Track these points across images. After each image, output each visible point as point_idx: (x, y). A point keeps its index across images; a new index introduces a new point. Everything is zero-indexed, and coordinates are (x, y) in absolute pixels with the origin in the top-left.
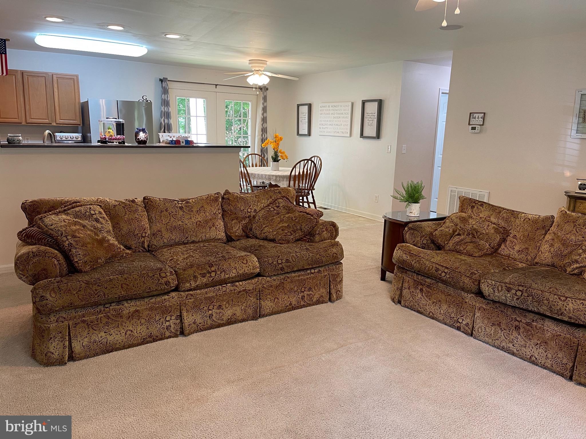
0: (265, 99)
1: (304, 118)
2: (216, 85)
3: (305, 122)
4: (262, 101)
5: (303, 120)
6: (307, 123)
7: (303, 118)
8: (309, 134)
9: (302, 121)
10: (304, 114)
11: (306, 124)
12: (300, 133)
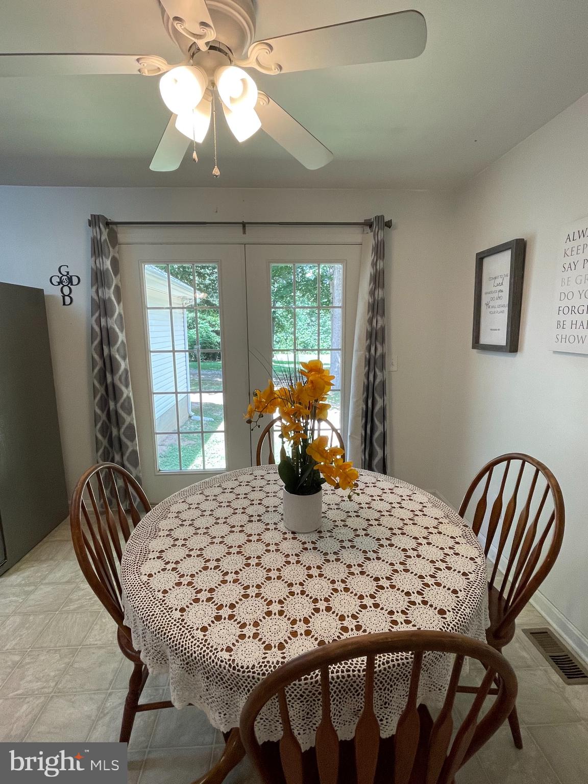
0: (380, 251)
1: (496, 295)
2: (244, 225)
3: (499, 306)
4: (370, 258)
5: (492, 299)
6: (506, 309)
7: (492, 295)
8: (513, 345)
9: (491, 304)
10: (499, 280)
11: (502, 312)
12: (484, 340)
